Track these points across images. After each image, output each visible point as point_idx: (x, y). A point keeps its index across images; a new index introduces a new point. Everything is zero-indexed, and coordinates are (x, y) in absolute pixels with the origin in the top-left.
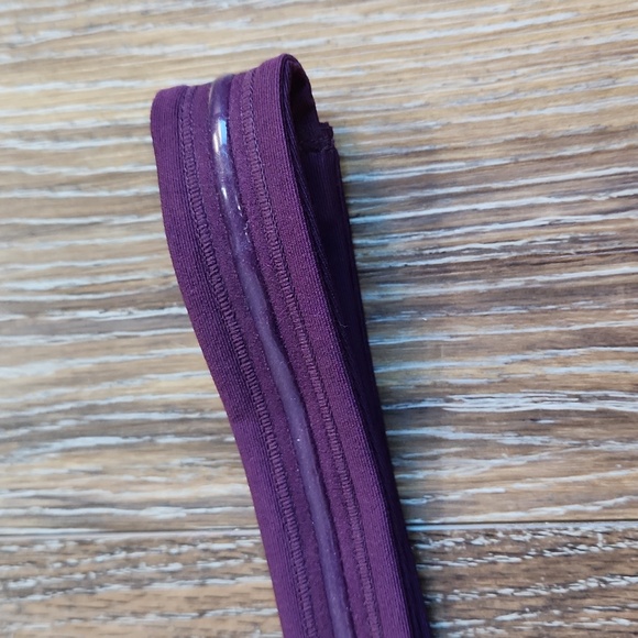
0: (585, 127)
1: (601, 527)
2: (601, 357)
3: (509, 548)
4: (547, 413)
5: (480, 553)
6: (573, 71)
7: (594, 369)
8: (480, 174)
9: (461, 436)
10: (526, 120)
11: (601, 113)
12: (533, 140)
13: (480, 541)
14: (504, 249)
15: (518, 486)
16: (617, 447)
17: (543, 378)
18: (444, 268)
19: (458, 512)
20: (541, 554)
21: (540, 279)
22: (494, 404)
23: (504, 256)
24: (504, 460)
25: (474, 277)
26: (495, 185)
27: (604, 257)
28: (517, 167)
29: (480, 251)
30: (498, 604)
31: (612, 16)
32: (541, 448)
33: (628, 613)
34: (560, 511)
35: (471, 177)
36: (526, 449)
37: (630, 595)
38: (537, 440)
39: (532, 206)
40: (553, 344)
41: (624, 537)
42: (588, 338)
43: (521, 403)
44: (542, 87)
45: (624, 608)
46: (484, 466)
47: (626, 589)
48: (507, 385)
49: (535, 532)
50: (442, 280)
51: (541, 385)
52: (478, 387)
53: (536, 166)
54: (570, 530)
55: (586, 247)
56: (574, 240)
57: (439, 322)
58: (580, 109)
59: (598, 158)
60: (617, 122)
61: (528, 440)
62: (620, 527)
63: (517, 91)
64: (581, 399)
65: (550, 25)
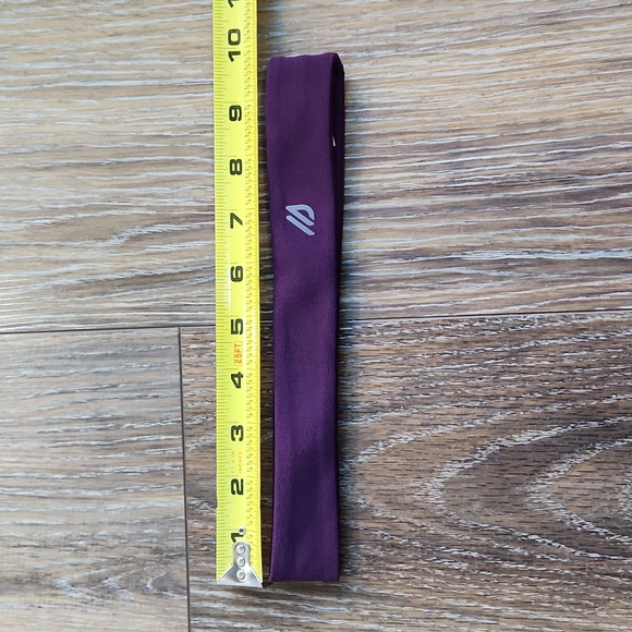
0: (535, 119)
1: (537, 316)
2: (540, 232)
3: (491, 327)
4: (512, 260)
5: (476, 330)
6: (531, 92)
7: (536, 238)
8: (484, 141)
9: (469, 271)
10: (508, 115)
11: (544, 112)
12: (511, 125)
13: (477, 324)
14: (494, 179)
15: (497, 296)
16: (546, 276)
17: (511, 242)
18: (464, 188)
19: (466, 310)
20: (507, 330)
21: (512, 193)
22: (486, 256)
23: (495, 182)
24: (491, 283)
25: (479, 193)
26: (491, 147)
27: (543, 183)
28: (502, 138)
29: (482, 180)
30: (485, 355)
31: (551, 66)
32: (509, 277)
33: (548, 358)
34: (517, 309)
35: (479, 143)
36: (501, 278)
37: (550, 349)
38: (507, 273)
39: (508, 158)
40: (517, 226)
41: (548, 320)
42: (534, 223)
43: (499, 255)
44: (516, 99)
45: (547, 356)
46: (480, 287)
47: (548, 346)
48: (493, 246)
49: (504, 319)
50: (463, 194)
51: (510, 246)
52: (479, 247)
53: (512, 138)
54: (522, 318)
55: (534, 178)
56: (529, 175)
57: (461, 215)
58: (534, 110)
59: (542, 134)
60: (551, 117)
61: (502, 273)
62: (546, 315)
63: (504, 101)
64: (529, 253)
65: (520, 69)
